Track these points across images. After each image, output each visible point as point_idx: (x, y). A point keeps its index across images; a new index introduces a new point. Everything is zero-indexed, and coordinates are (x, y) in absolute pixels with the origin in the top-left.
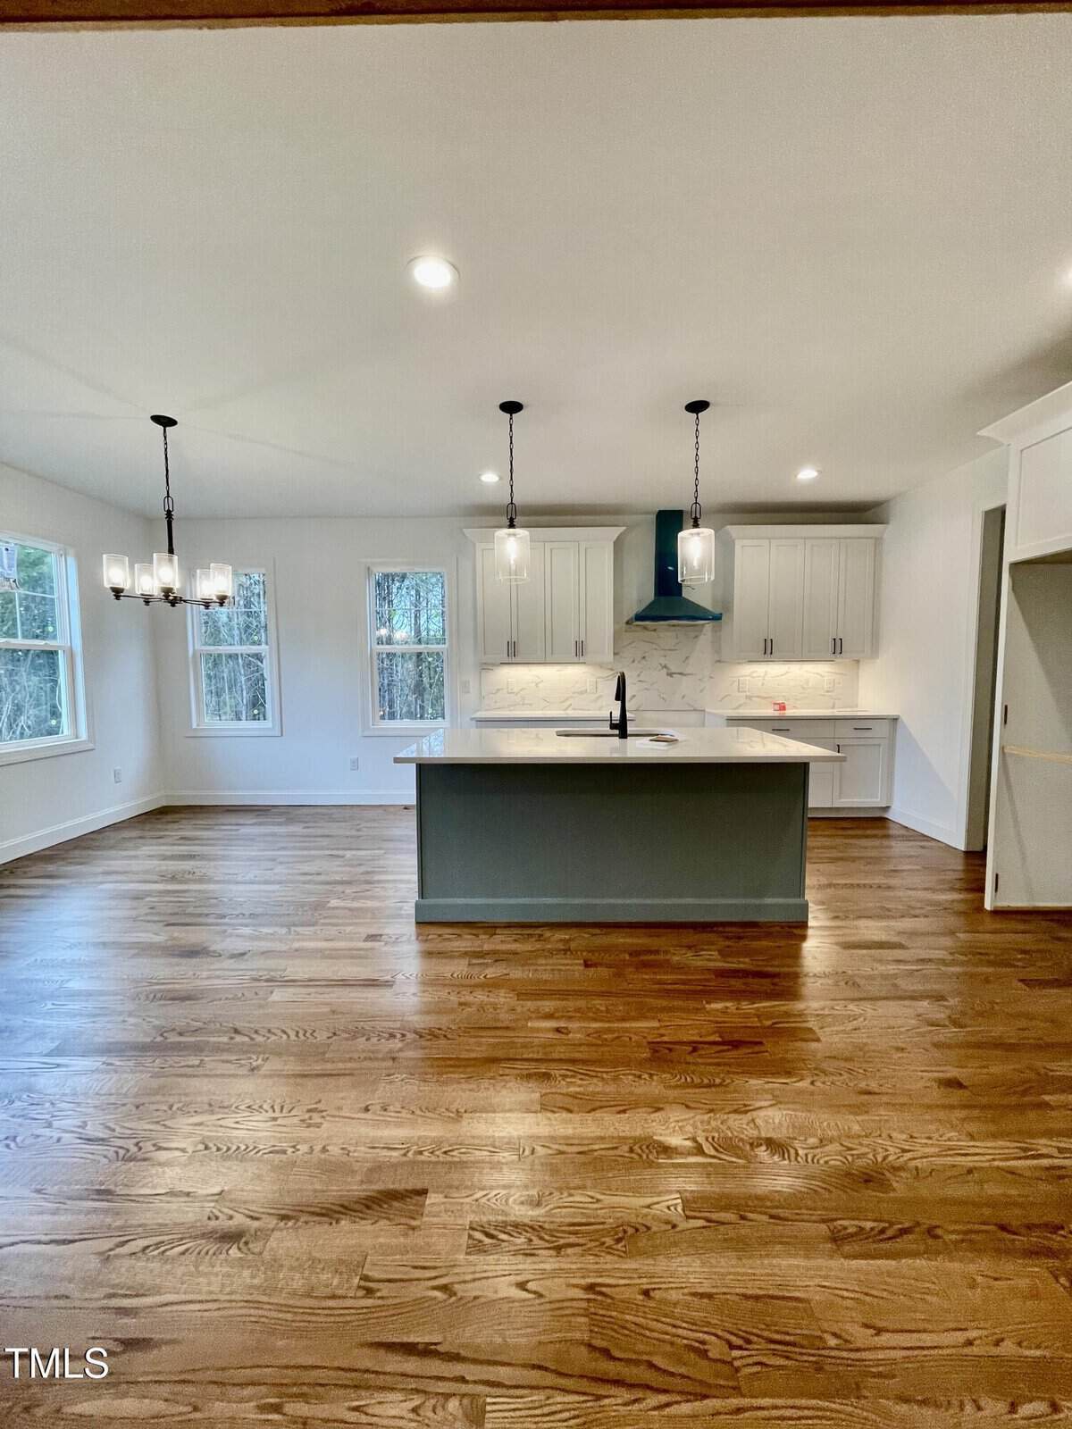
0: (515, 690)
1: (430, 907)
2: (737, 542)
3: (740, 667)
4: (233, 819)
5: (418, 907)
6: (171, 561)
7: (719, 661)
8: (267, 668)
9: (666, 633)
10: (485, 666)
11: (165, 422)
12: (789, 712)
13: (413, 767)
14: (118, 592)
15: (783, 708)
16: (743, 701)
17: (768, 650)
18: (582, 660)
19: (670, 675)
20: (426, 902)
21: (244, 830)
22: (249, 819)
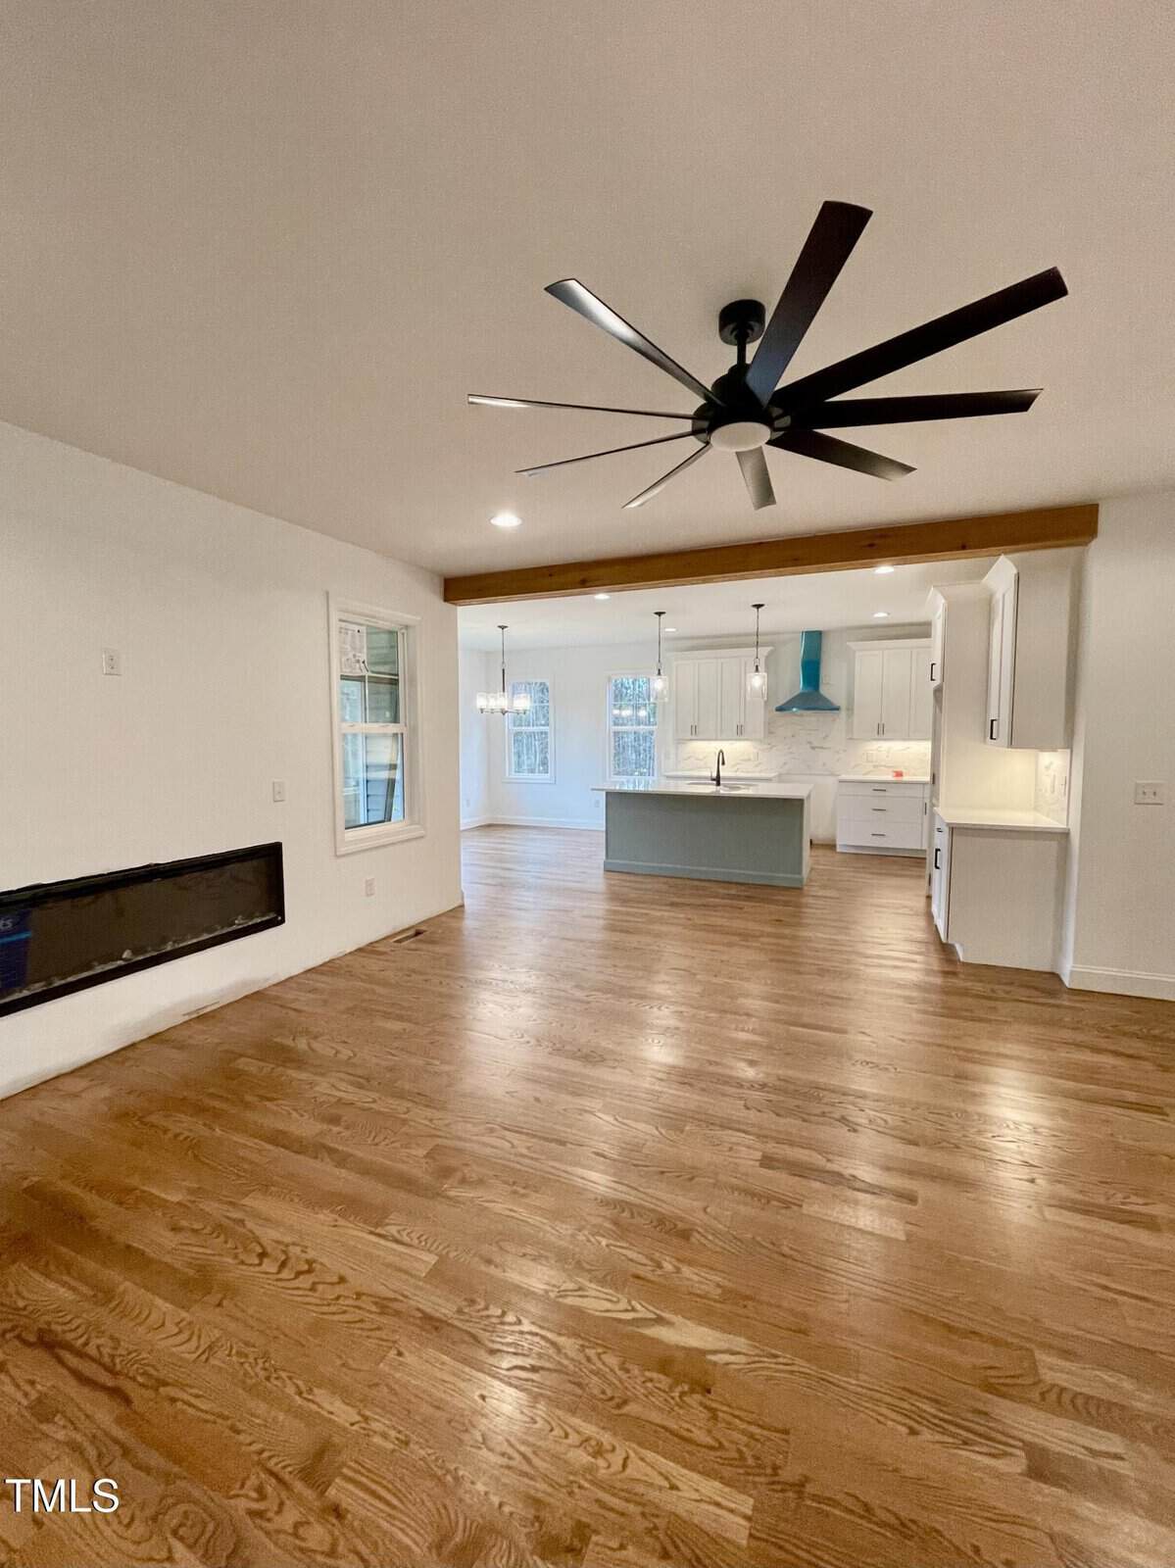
0: (701, 757)
1: (610, 863)
2: (857, 654)
3: (869, 743)
4: (526, 831)
5: (605, 864)
6: (504, 696)
7: (851, 739)
8: (550, 740)
9: (812, 718)
10: (680, 741)
11: (503, 628)
12: (905, 778)
13: (604, 793)
14: (482, 710)
15: (899, 774)
16: (872, 768)
17: (881, 732)
18: (742, 737)
19: (813, 748)
20: (610, 861)
21: (531, 836)
22: (535, 832)
